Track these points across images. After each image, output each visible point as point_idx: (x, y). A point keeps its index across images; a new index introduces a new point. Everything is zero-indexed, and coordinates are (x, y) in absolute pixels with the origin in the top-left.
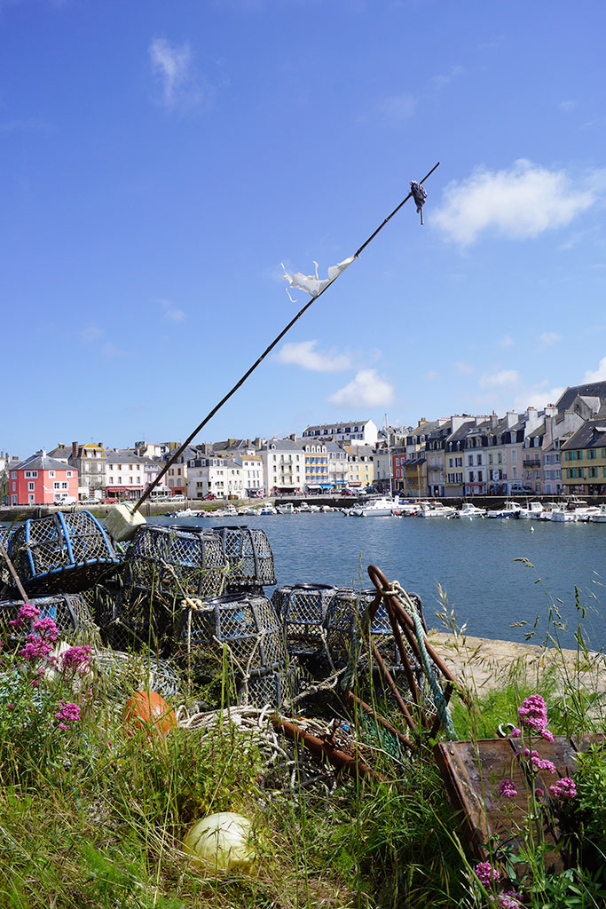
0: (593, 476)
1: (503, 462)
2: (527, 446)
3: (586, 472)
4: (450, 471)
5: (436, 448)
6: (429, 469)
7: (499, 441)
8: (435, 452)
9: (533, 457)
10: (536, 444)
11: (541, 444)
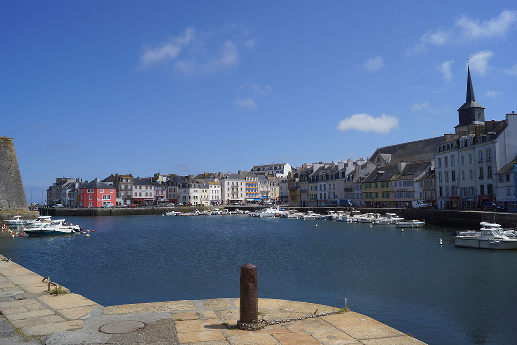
0: (377, 197)
1: (336, 189)
2: (347, 181)
3: (373, 195)
4: (311, 193)
5: (304, 181)
6: (301, 192)
7: (334, 177)
8: (304, 182)
9: (349, 187)
10: (351, 180)
11: (353, 180)
